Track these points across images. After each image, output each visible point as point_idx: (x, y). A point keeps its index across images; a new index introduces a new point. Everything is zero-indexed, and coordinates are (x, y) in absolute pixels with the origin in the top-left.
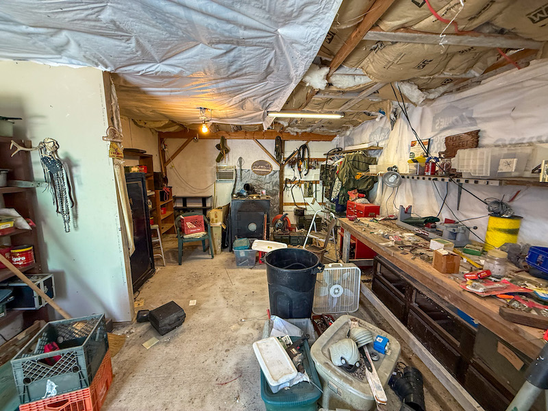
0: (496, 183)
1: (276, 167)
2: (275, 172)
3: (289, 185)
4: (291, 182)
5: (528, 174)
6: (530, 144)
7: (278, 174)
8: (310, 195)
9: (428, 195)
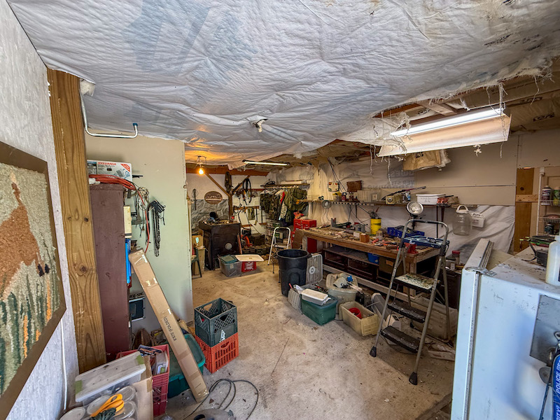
0: (373, 205)
1: (225, 197)
2: (225, 201)
3: (236, 211)
4: (238, 208)
5: (380, 200)
6: (380, 189)
7: (227, 202)
8: (253, 218)
9: (341, 211)
